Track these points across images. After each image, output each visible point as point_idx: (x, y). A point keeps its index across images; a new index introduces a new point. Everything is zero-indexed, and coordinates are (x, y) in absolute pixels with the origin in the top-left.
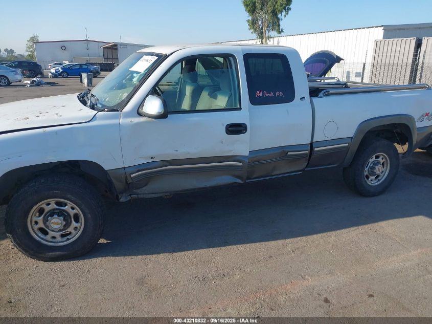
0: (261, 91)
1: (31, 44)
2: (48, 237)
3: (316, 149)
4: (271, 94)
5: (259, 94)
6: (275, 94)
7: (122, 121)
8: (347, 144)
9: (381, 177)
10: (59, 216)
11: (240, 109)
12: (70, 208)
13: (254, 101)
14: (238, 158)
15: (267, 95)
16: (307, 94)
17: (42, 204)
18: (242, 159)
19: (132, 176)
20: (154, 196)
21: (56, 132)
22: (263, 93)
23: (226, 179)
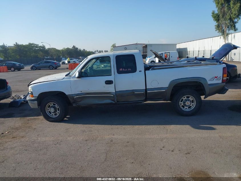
0: (121, 69)
1: (112, 48)
2: (51, 115)
3: (148, 92)
4: (126, 70)
5: (121, 70)
6: (128, 70)
7: (71, 79)
8: (165, 90)
9: (192, 107)
10: (53, 108)
11: (111, 75)
12: (57, 106)
13: (119, 72)
14: (112, 93)
15: (124, 70)
16: (143, 70)
17: (49, 104)
18: (113, 93)
19: (75, 97)
20: (84, 105)
21: (53, 83)
22: (122, 69)
23: (108, 101)
